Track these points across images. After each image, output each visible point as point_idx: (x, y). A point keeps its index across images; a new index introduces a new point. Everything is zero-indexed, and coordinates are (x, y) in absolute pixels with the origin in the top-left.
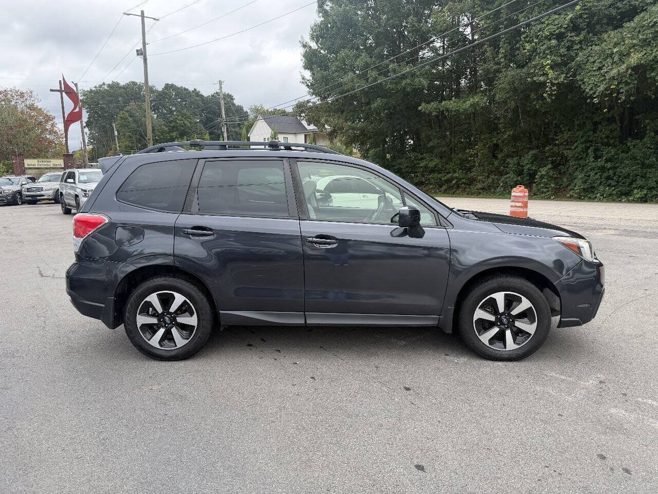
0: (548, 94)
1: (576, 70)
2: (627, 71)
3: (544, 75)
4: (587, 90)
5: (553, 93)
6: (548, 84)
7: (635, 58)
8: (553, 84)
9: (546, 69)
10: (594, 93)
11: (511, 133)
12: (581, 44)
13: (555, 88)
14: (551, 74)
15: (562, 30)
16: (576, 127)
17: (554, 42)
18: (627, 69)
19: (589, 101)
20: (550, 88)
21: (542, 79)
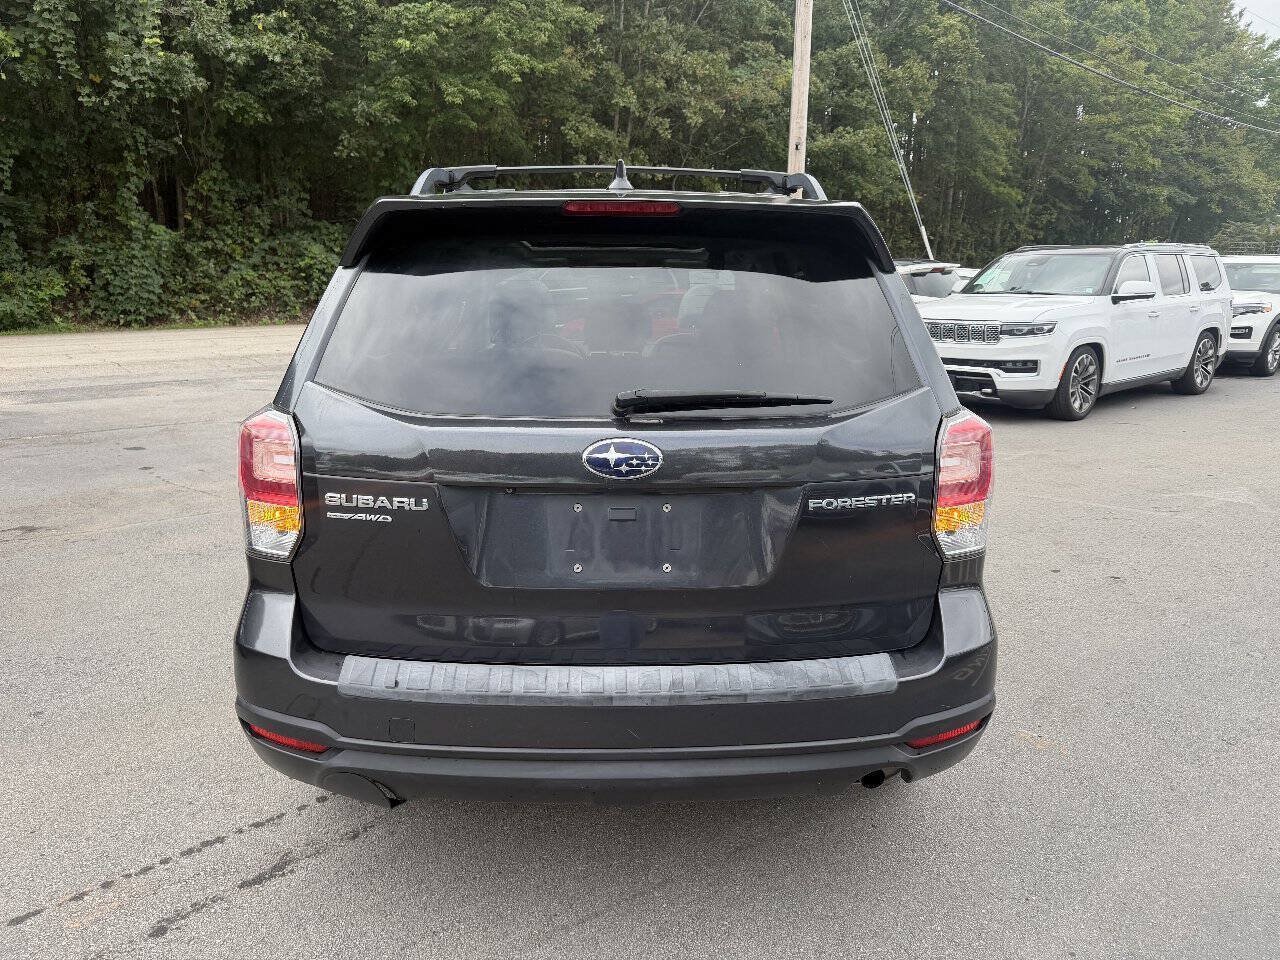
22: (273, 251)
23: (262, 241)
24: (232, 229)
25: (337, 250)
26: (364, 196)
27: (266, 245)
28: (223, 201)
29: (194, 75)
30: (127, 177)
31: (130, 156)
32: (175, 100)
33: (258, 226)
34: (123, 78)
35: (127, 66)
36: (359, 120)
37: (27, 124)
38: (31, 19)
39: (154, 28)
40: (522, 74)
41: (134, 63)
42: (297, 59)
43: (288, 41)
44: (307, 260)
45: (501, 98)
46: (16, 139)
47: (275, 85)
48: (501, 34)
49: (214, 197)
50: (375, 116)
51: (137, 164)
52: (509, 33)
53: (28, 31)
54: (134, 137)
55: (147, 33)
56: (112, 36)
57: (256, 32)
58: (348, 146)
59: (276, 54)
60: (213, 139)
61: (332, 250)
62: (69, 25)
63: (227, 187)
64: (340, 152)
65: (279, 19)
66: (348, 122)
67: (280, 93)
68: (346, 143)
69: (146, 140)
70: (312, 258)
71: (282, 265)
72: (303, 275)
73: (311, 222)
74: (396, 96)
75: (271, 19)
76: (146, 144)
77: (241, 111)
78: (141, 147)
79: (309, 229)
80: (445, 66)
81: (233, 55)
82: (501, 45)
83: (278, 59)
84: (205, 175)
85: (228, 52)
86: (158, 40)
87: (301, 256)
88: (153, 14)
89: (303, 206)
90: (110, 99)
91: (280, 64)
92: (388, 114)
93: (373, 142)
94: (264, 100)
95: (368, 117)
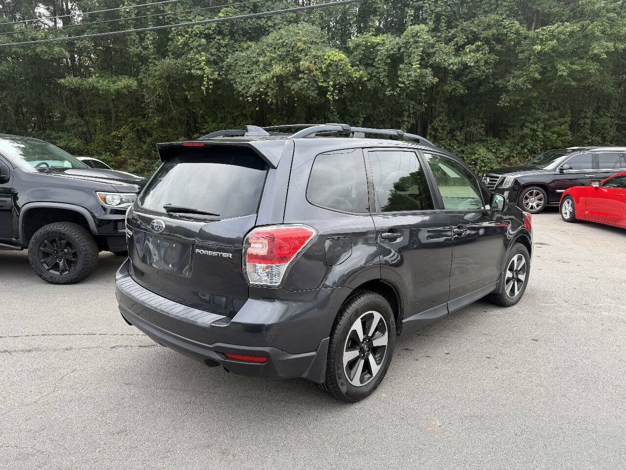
0: (206, 87)
1: (227, 71)
2: (273, 78)
3: (200, 69)
4: (240, 89)
5: (210, 87)
6: (205, 79)
7: (277, 69)
8: (209, 80)
9: (202, 64)
10: (247, 93)
11: (160, 118)
12: (226, 47)
13: (211, 83)
14: (207, 70)
15: (211, 32)
16: (219, 119)
17: (203, 41)
18: (273, 77)
19: (241, 98)
20: (207, 82)
21: (199, 72)
22: (463, 152)
23: (458, 147)
24: (445, 142)
25: (494, 151)
26: (512, 124)
27: (459, 149)
28: (444, 130)
29: (432, 77)
30: (403, 122)
31: (406, 114)
32: (424, 89)
33: (457, 140)
34: (403, 83)
35: (405, 77)
36: (510, 88)
37: (370, 104)
38: (374, 64)
39: (417, 61)
40: (607, 53)
41: (408, 75)
42: (482, 63)
43: (479, 55)
44: (477, 156)
45: (593, 67)
46: (366, 111)
47: (470, 76)
48: (598, 33)
49: (439, 128)
50: (519, 86)
51: (409, 116)
52: (603, 32)
53: (373, 69)
54: (409, 106)
55: (414, 63)
56: (401, 66)
57: (466, 54)
58: (504, 101)
59: (472, 62)
60: (443, 103)
61: (491, 151)
62: (387, 64)
63: (446, 124)
64: (501, 104)
65: (477, 46)
66: (505, 90)
67: (472, 80)
68: (503, 99)
69: (414, 106)
70: (479, 155)
71: (465, 158)
72: (473, 162)
73: (484, 138)
74: (531, 75)
75: (474, 47)
76: (413, 108)
77: (454, 90)
78: (411, 109)
79: (481, 141)
80: (562, 55)
81: (452, 66)
82: (598, 39)
83: (472, 64)
84: (437, 119)
85: (449, 65)
86: (418, 66)
87: (475, 154)
88: (418, 55)
89: (482, 131)
90: (397, 92)
91: (473, 66)
92: (526, 84)
93: (517, 98)
94: (465, 84)
95: (515, 86)
